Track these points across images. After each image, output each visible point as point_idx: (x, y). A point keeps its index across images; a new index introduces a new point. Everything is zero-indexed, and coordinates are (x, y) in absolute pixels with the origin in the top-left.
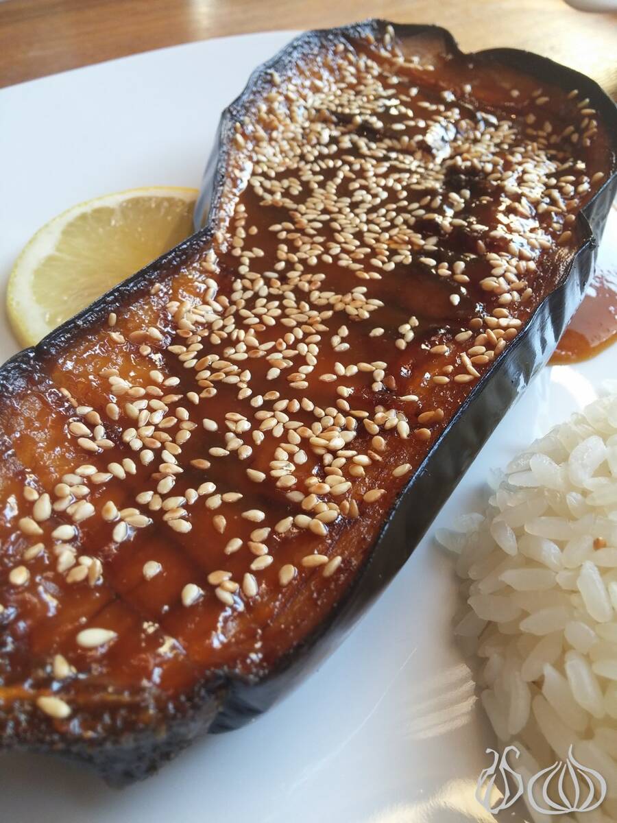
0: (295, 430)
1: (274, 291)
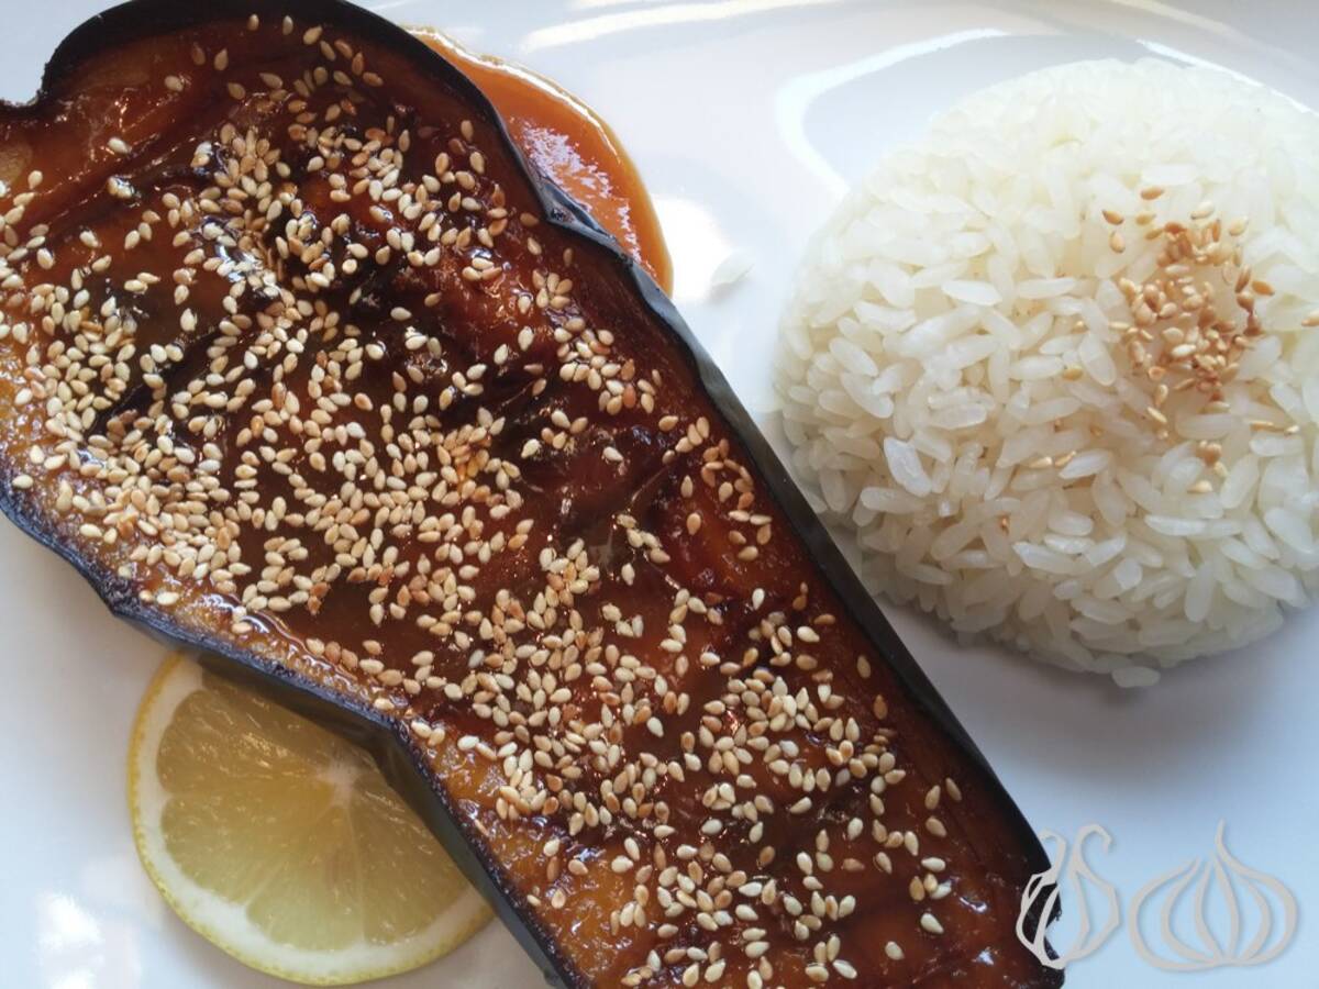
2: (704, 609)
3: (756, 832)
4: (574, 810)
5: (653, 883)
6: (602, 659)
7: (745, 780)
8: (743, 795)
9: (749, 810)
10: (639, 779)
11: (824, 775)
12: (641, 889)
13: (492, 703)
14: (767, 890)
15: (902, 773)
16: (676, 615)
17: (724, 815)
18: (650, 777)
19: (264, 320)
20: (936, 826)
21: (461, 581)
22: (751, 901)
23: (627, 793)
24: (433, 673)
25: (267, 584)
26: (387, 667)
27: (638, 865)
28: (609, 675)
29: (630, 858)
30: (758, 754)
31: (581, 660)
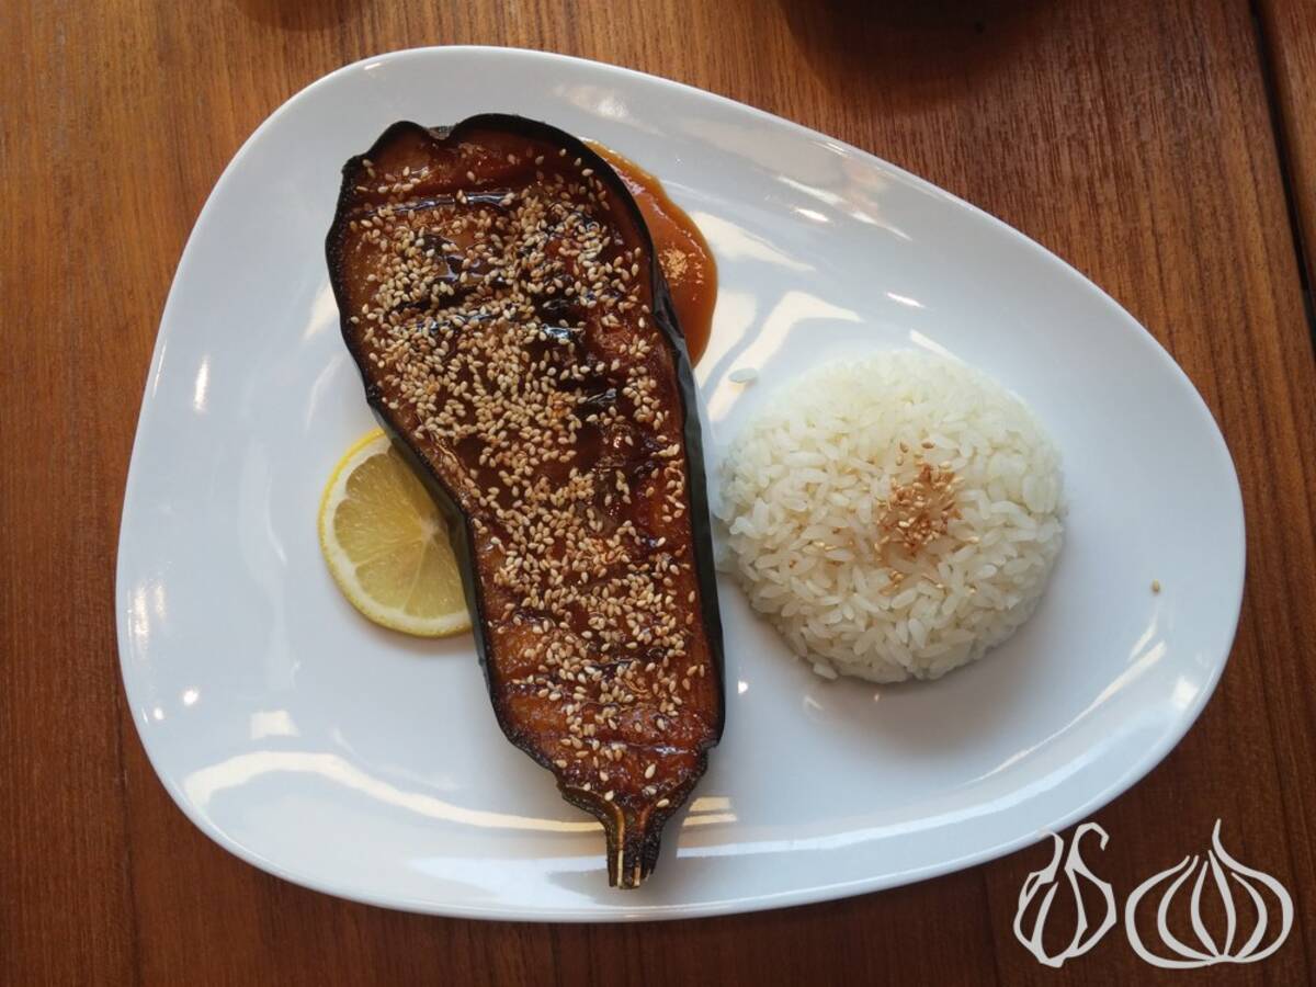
0: (625, 603)
1: (531, 515)
2: (634, 534)
3: (605, 647)
4: (529, 596)
5: (547, 645)
6: (576, 533)
7: (612, 621)
8: (608, 627)
9: (606, 635)
10: (565, 596)
11: (649, 637)
12: (540, 645)
13: (516, 528)
14: (596, 674)
15: (684, 653)
16: (620, 530)
17: (595, 632)
18: (570, 598)
19: (499, 294)
20: (686, 684)
21: (529, 464)
22: (586, 674)
23: (557, 600)
24: (495, 500)
25: (438, 420)
26: (476, 487)
27: (545, 634)
28: (576, 543)
29: (543, 629)
30: (625, 613)
31: (566, 528)
